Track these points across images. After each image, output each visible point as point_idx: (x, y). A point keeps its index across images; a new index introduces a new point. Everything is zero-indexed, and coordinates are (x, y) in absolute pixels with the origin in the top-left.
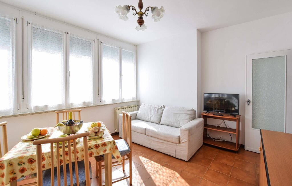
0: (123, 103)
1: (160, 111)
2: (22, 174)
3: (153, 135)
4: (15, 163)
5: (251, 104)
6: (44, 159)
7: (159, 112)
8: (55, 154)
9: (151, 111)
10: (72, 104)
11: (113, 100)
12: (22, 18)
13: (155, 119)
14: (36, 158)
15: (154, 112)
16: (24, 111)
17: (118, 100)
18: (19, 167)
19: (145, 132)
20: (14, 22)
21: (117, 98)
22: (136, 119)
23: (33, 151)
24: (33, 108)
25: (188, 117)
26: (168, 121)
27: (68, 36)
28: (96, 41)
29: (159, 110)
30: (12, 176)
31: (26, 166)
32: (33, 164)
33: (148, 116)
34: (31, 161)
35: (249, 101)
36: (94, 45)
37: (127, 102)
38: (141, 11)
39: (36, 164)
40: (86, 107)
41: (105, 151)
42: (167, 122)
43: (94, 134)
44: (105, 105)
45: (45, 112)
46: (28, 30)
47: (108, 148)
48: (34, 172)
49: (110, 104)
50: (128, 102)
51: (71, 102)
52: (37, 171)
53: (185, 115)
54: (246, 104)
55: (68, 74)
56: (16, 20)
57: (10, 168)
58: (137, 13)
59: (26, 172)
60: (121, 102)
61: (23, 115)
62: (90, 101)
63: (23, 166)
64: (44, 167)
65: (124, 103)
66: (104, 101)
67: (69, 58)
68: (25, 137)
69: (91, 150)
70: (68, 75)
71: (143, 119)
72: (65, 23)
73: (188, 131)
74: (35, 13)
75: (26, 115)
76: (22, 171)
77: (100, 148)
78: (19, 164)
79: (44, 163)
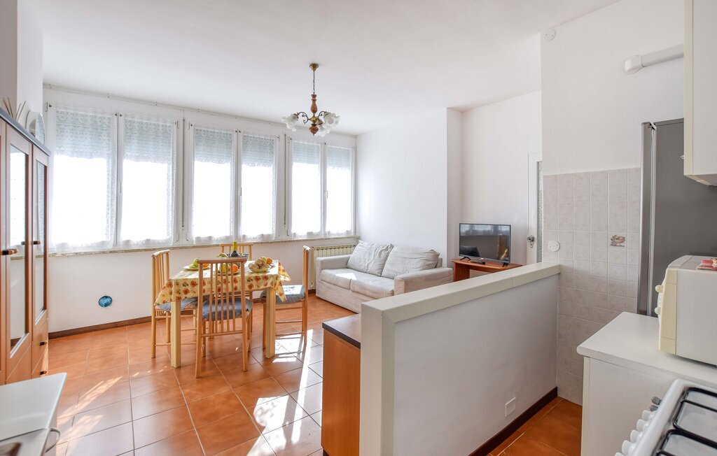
0: (326, 239)
1: (383, 254)
2: (186, 296)
3: (359, 291)
4: (181, 283)
5: (535, 244)
6: (204, 284)
7: (382, 256)
8: (214, 281)
9: (370, 254)
10: (244, 236)
11: (310, 234)
12: (184, 120)
13: (373, 267)
14: (198, 282)
15: (374, 256)
16: (183, 242)
17: (318, 234)
18: (183, 288)
19: (348, 285)
20: (175, 126)
21: (316, 228)
22: (347, 268)
23: (195, 276)
24: (194, 239)
25: (422, 263)
26: (392, 271)
27: (241, 135)
28: (282, 137)
29: (383, 252)
30: (178, 295)
31: (189, 288)
32: (195, 287)
33: (365, 263)
34: (194, 284)
35: (532, 240)
36: (279, 145)
37: (334, 238)
38: (314, 116)
39: (197, 287)
40: (265, 242)
41: (266, 285)
42: (391, 273)
43: (257, 266)
44: (294, 241)
45: (208, 246)
46: (190, 133)
47: (269, 282)
48: (195, 295)
49: (303, 240)
50: (337, 238)
51: (243, 234)
52: (198, 294)
53: (417, 260)
54: (529, 243)
55: (239, 192)
56: (177, 123)
57: (177, 288)
58: (308, 119)
59: (188, 294)
60: (322, 237)
61: (182, 248)
62: (271, 233)
63: (187, 287)
64: (204, 291)
65: (329, 239)
66: (295, 234)
67: (241, 168)
68: (188, 267)
69: (251, 282)
70: (239, 194)
71: (357, 267)
72: (237, 117)
73: (403, 282)
74: (198, 111)
75: (186, 248)
76: (186, 292)
77: (261, 281)
78: (184, 285)
79: (204, 287)
